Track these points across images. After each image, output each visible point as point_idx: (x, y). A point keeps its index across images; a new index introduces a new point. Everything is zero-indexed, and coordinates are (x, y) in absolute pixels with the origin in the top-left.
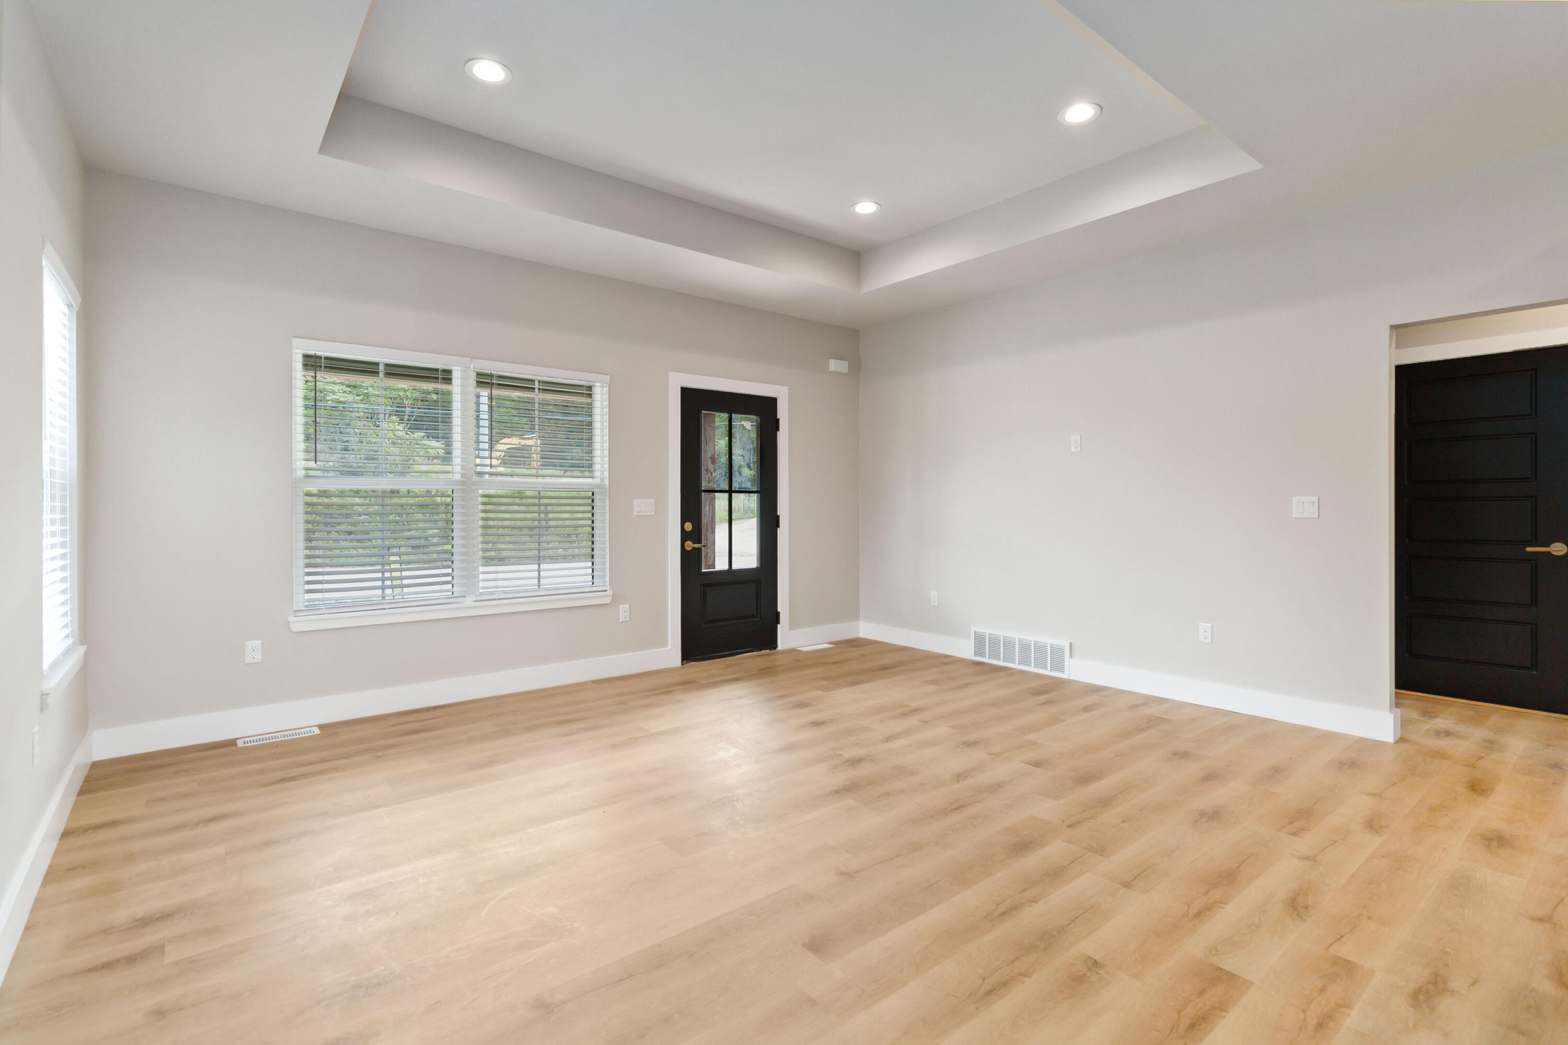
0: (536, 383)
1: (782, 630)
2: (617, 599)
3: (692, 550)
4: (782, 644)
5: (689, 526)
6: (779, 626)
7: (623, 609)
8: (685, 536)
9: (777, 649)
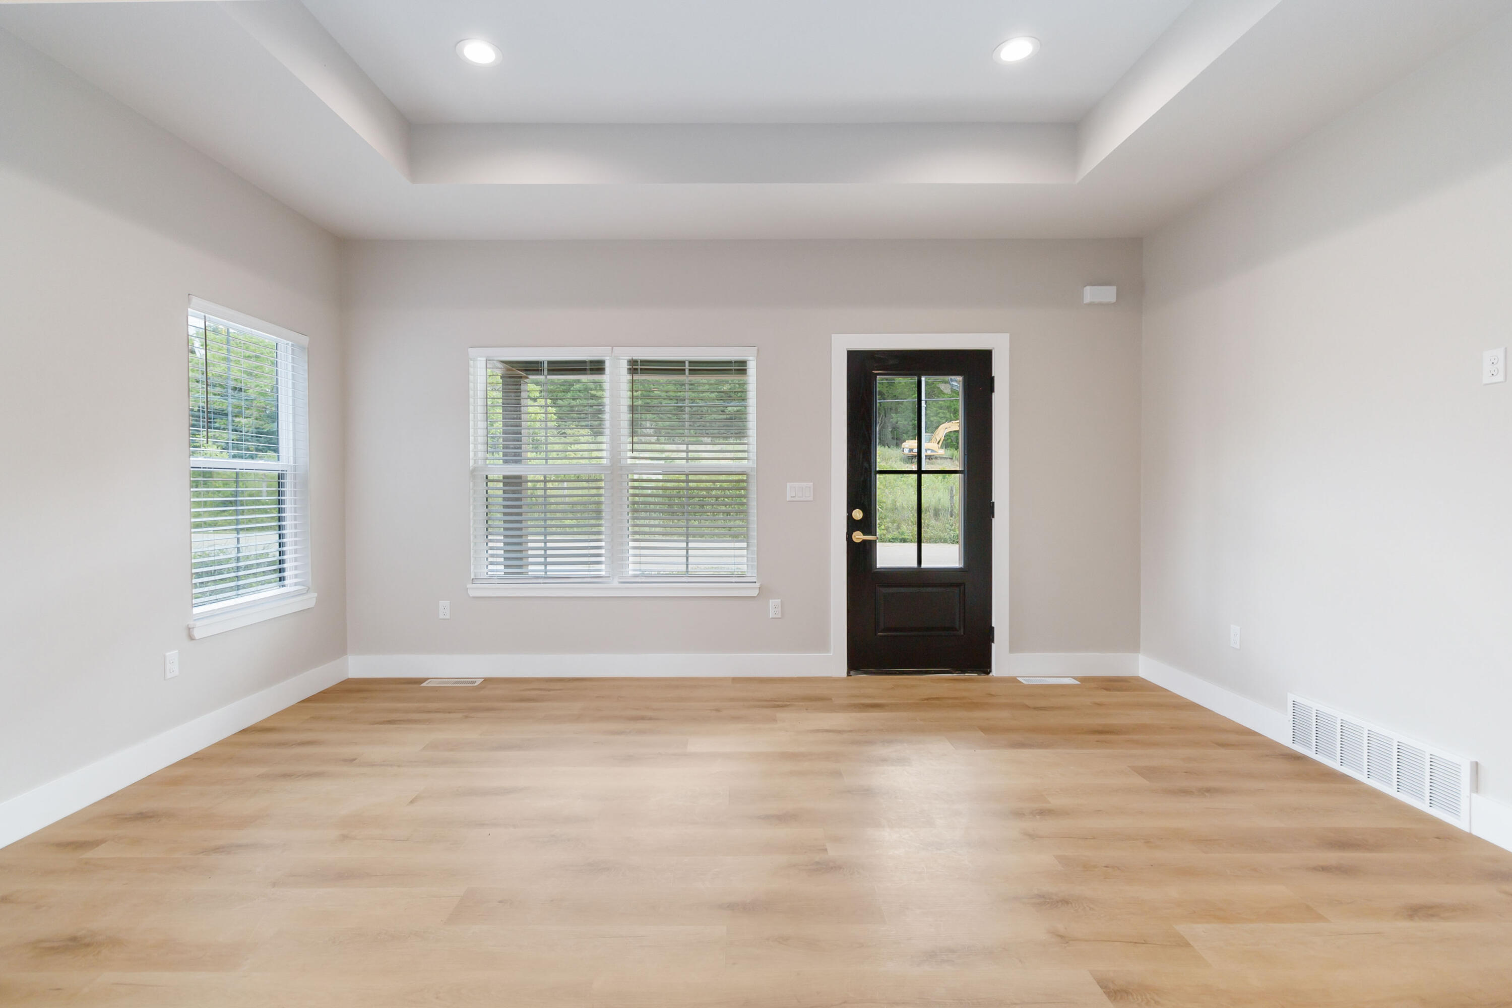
0: (687, 363)
1: (999, 650)
2: (764, 592)
3: (861, 543)
4: (997, 669)
5: (858, 514)
6: (994, 646)
7: (774, 604)
8: (853, 525)
9: (991, 674)
